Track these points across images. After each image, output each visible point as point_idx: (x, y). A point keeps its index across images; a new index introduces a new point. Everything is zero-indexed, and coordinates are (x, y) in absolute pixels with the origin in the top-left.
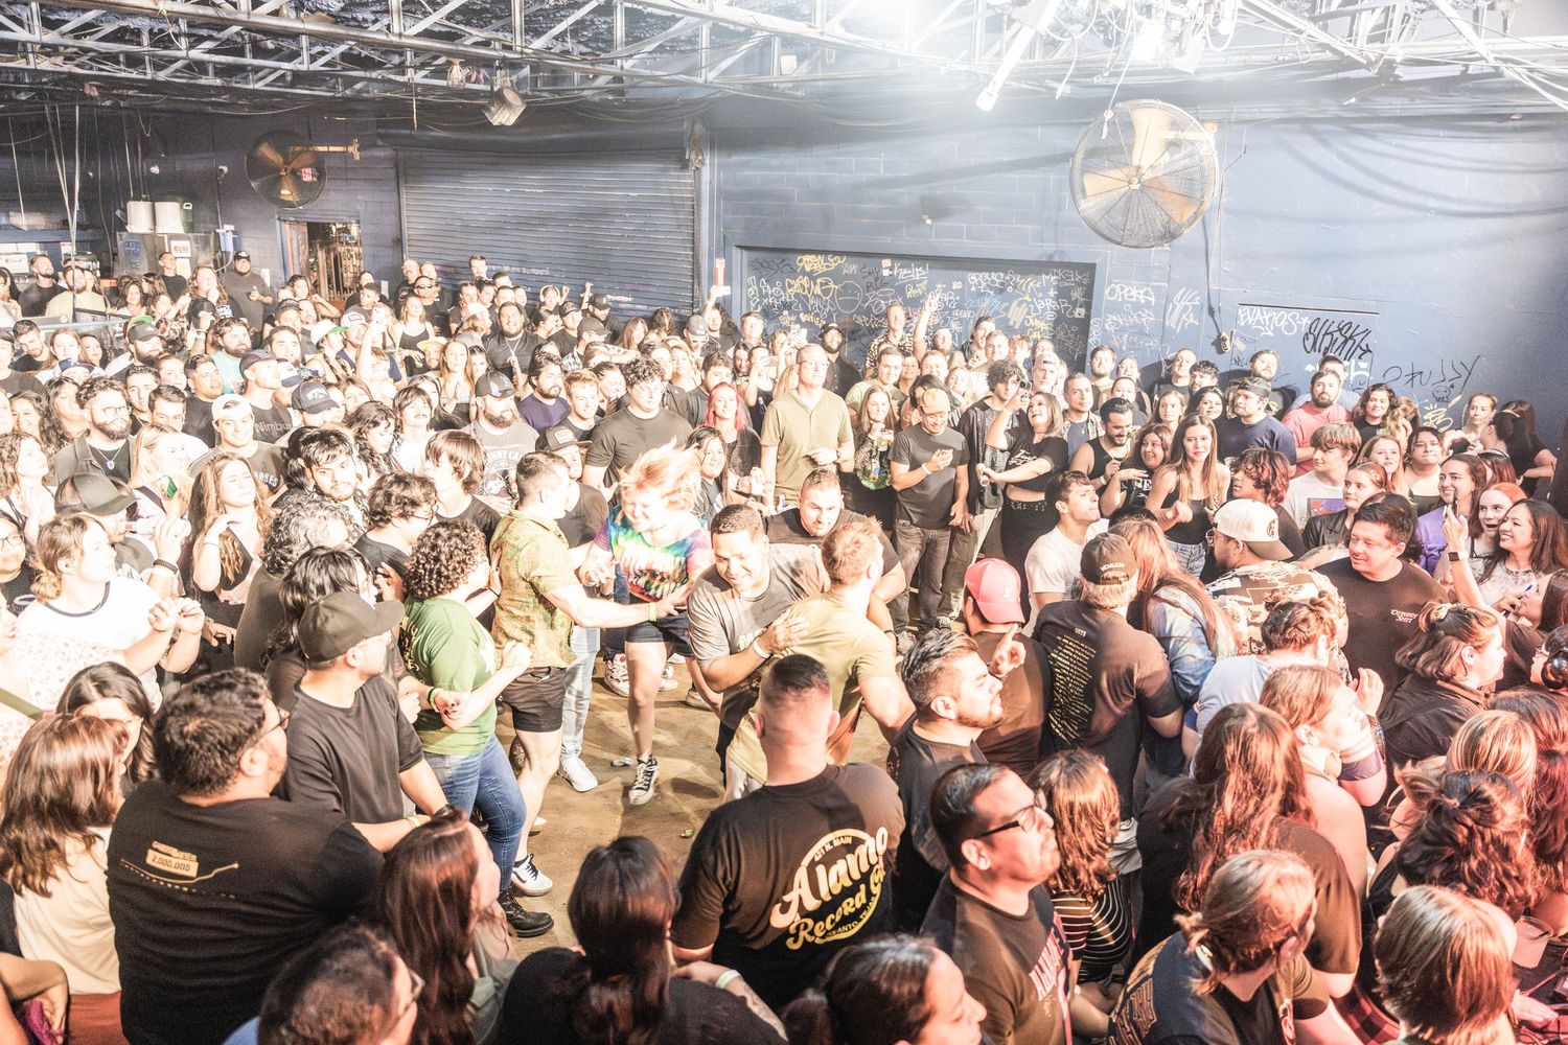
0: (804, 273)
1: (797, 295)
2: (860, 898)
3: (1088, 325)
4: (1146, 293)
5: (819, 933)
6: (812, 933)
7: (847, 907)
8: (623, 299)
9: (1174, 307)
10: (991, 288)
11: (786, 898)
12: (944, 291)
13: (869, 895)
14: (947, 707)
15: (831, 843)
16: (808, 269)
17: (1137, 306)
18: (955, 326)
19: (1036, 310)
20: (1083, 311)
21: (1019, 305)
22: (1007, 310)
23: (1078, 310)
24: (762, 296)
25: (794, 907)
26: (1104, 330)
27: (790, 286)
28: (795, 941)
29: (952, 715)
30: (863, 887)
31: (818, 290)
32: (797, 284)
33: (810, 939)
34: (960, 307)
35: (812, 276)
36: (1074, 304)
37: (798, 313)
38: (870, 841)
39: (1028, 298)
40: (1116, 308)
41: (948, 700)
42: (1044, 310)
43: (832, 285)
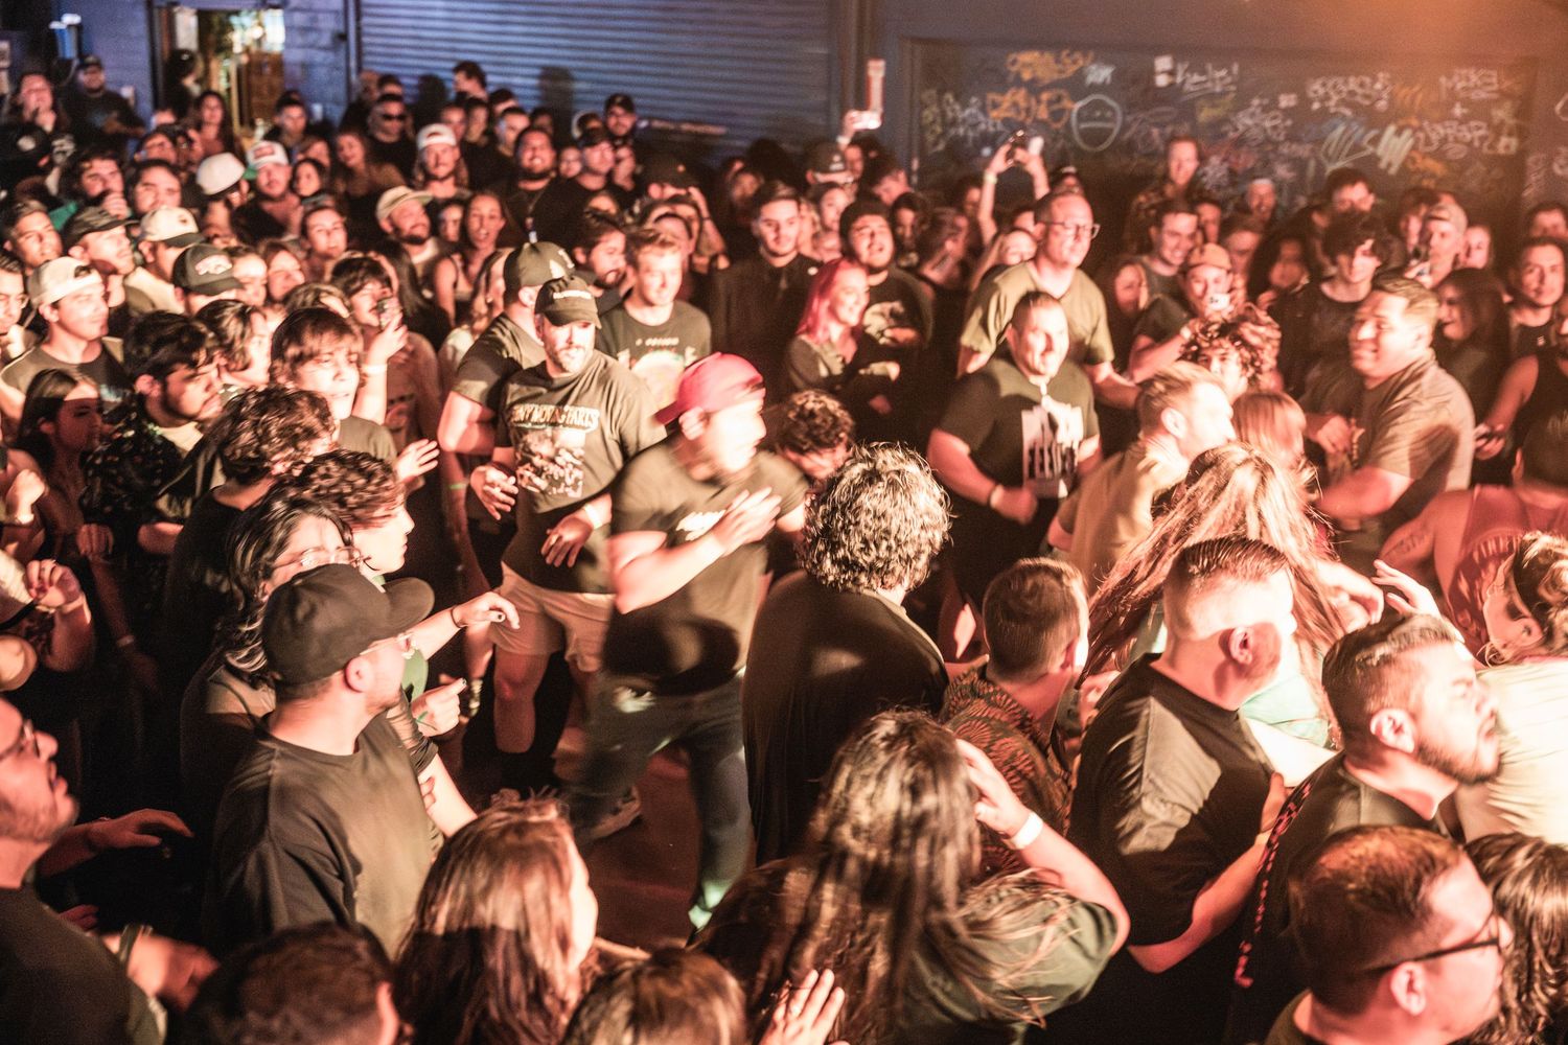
0: (1019, 82)
1: (1006, 121)
3: (1524, 167)
10: (1349, 105)
12: (1265, 109)
14: (1398, 730)
16: (1026, 76)
18: (1282, 171)
19: (1428, 142)
20: (1512, 142)
21: (1399, 133)
22: (1375, 141)
23: (1504, 140)
24: (946, 125)
26: (1551, 174)
27: (996, 106)
29: (1407, 743)
31: (1044, 114)
32: (1007, 100)
34: (1292, 138)
35: (1034, 88)
36: (1497, 130)
39: (1415, 122)
41: (1400, 716)
42: (1444, 141)
43: (1069, 105)
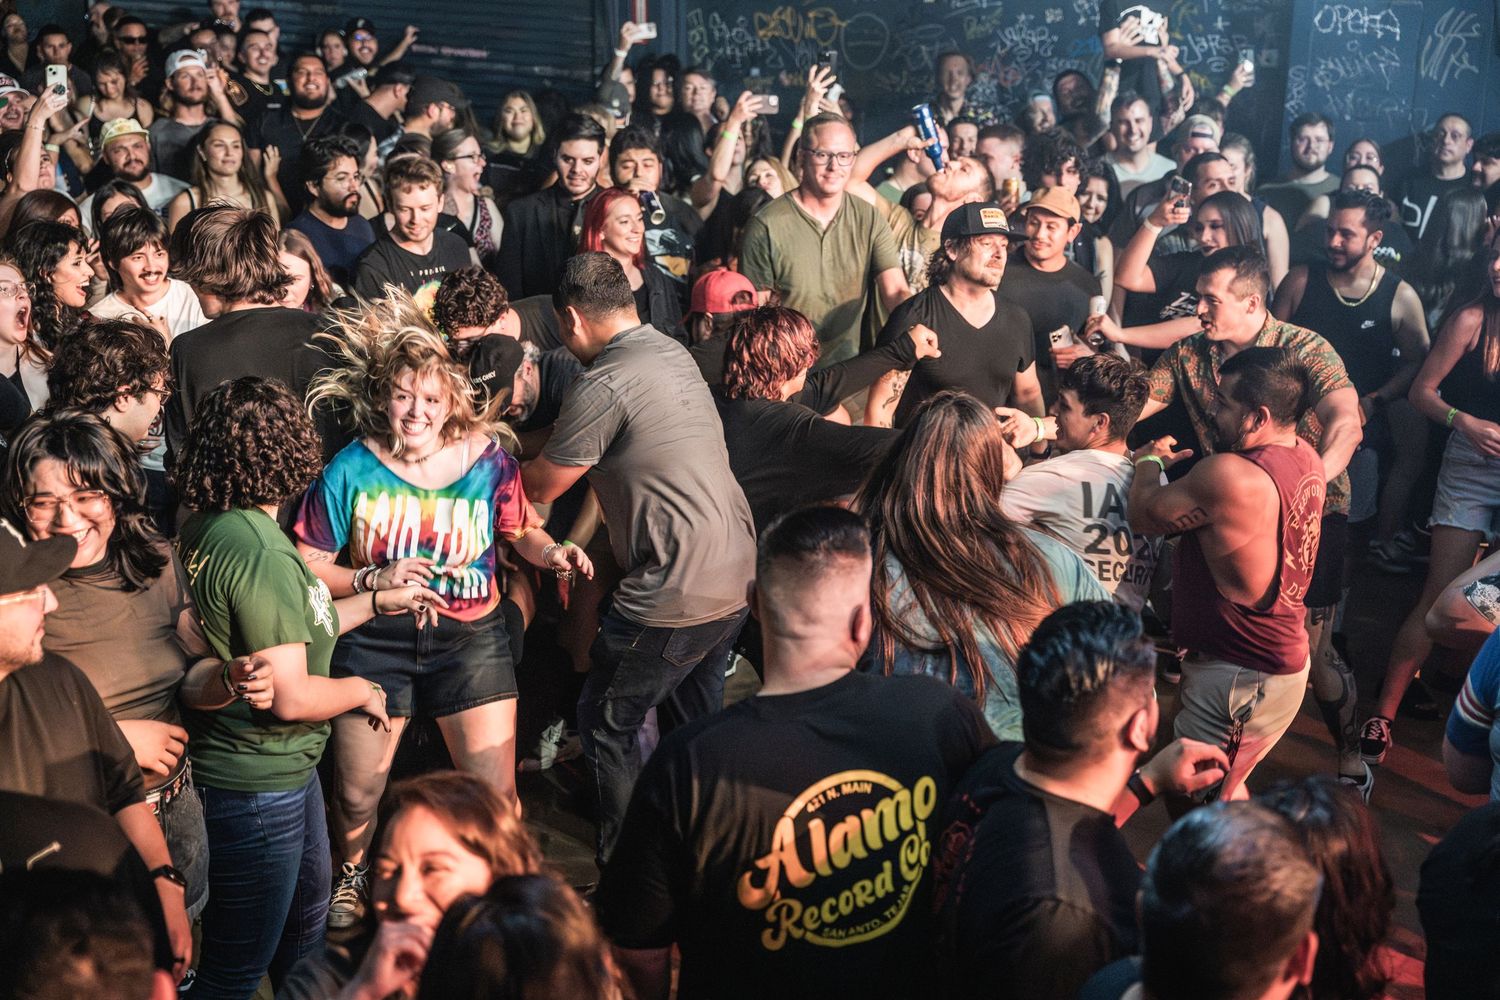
1: (774, 40)
2: (884, 882)
3: (1285, 78)
4: (1386, 20)
5: (810, 925)
6: (799, 924)
7: (861, 894)
8: (474, 53)
9: (1436, 41)
11: (761, 864)
12: (1032, 25)
13: (898, 880)
15: (838, 788)
17: (1369, 42)
19: (1192, 55)
20: (1274, 54)
24: (713, 43)
25: (772, 881)
26: (1312, 86)
27: (763, 25)
28: (775, 936)
30: (887, 865)
31: (811, 32)
32: (773, 19)
33: (797, 933)
34: (1059, 53)
35: (800, 7)
36: (1260, 43)
37: (776, 73)
38: (903, 795)
40: (1333, 46)
42: (1207, 54)
43: (835, 21)
